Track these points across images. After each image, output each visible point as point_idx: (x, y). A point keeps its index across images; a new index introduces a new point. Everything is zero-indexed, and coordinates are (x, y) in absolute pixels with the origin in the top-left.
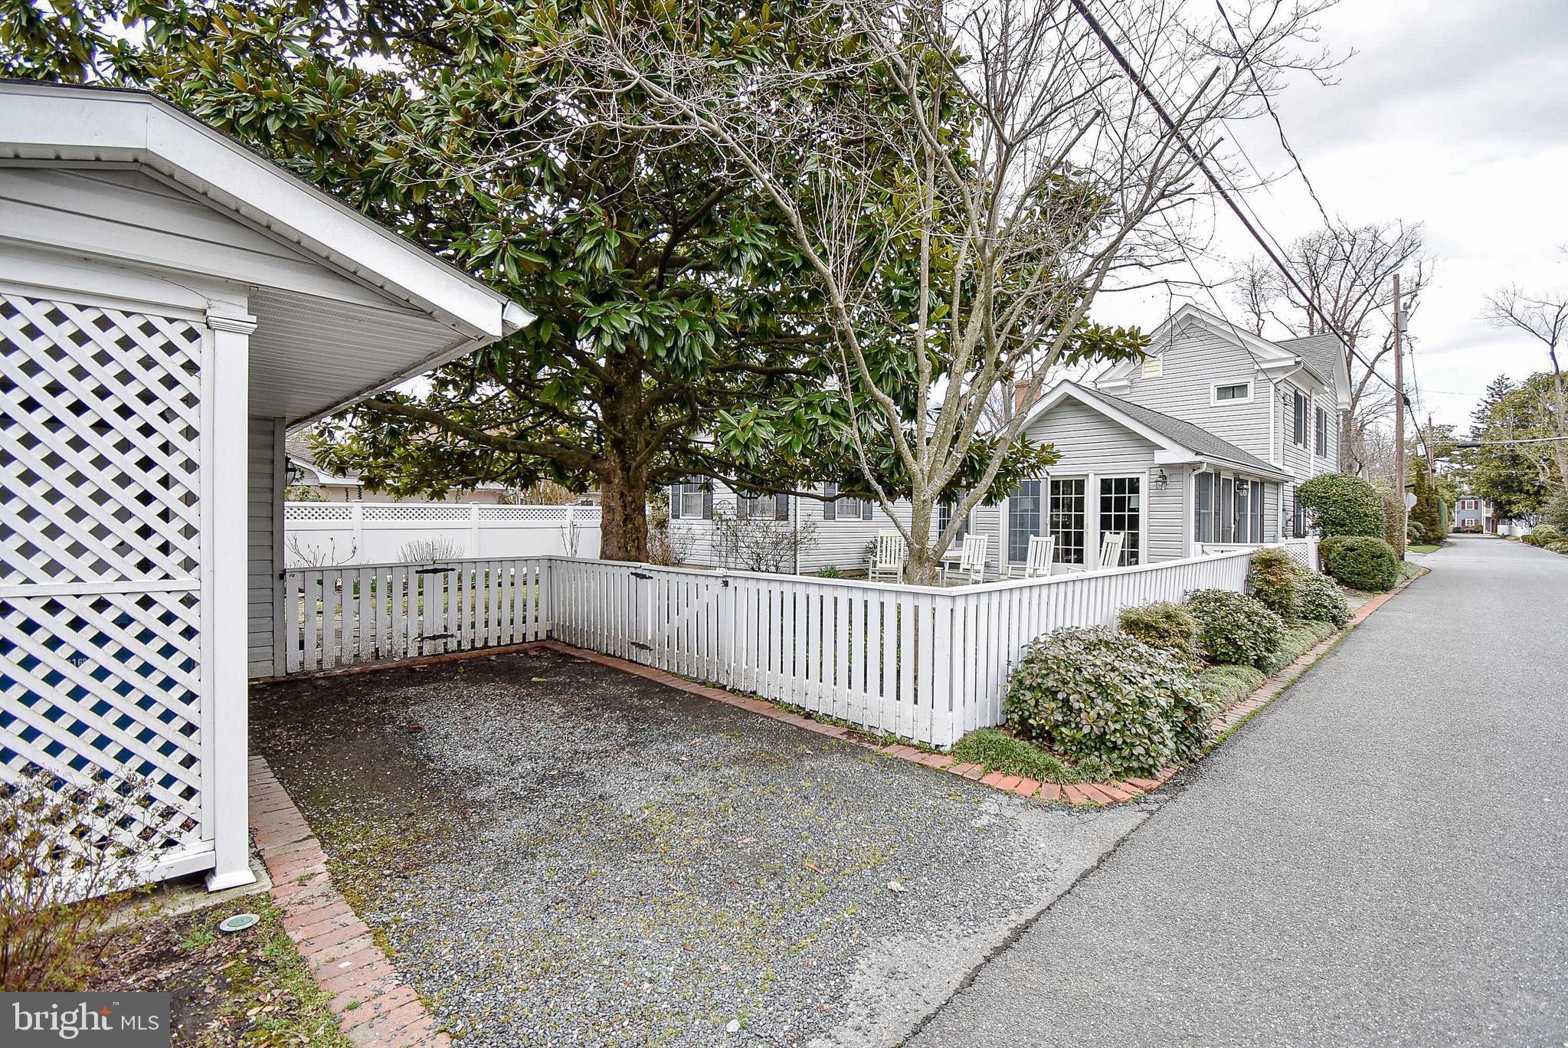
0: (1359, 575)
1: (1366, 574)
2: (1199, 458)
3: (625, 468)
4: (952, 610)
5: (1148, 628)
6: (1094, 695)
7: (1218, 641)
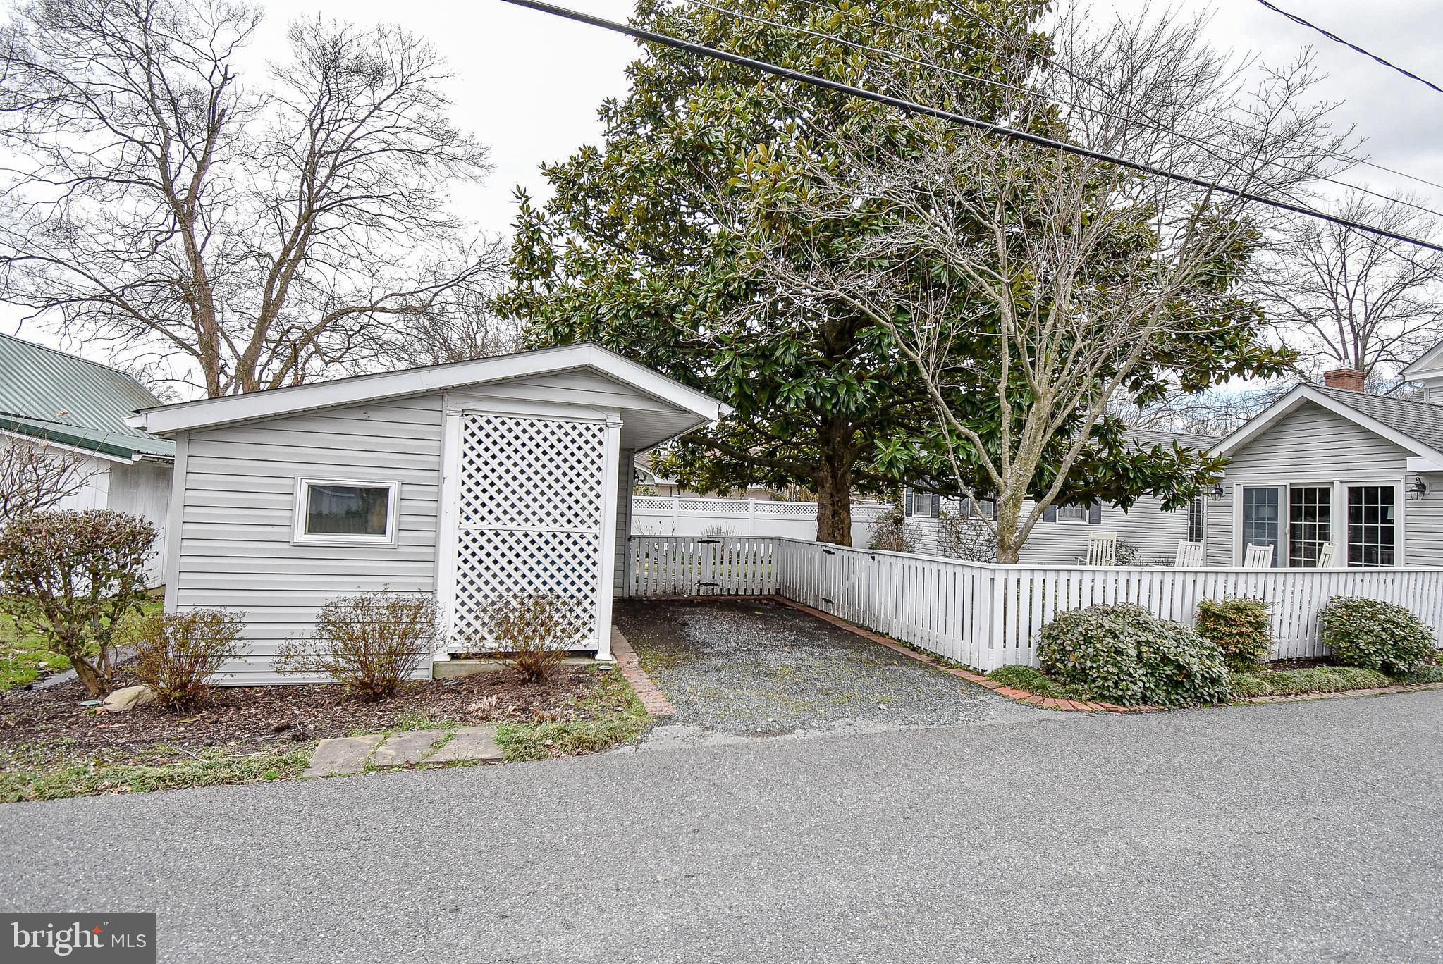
3: (834, 476)
4: (992, 579)
5: (1217, 617)
6: (1082, 643)
7: (1343, 644)
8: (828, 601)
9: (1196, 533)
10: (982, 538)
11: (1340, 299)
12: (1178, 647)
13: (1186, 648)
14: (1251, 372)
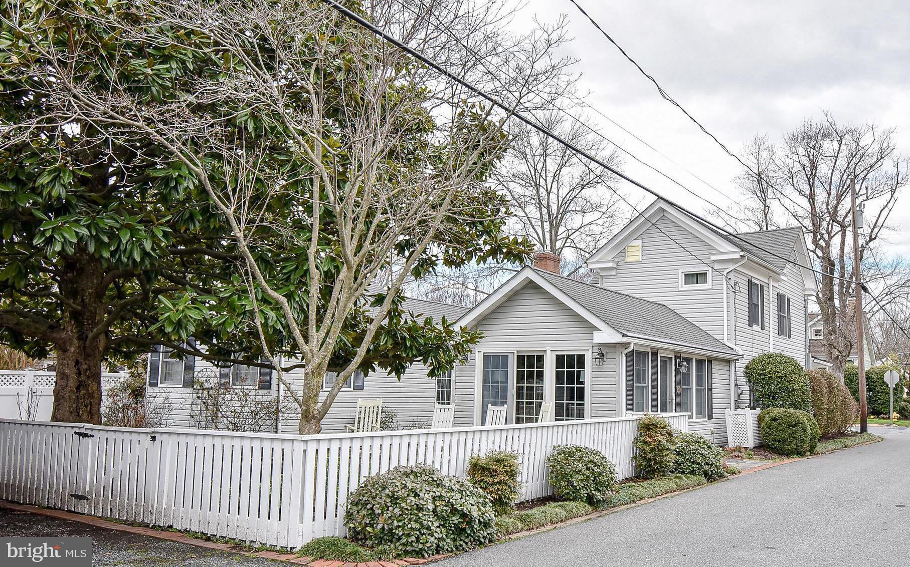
0: (779, 441)
1: (785, 441)
2: (625, 340)
3: (82, 337)
4: (305, 451)
5: (484, 469)
6: (389, 504)
7: (563, 483)
8: (81, 498)
9: (443, 397)
10: (247, 409)
11: (541, 190)
12: (461, 498)
13: (468, 498)
14: (502, 256)
